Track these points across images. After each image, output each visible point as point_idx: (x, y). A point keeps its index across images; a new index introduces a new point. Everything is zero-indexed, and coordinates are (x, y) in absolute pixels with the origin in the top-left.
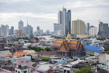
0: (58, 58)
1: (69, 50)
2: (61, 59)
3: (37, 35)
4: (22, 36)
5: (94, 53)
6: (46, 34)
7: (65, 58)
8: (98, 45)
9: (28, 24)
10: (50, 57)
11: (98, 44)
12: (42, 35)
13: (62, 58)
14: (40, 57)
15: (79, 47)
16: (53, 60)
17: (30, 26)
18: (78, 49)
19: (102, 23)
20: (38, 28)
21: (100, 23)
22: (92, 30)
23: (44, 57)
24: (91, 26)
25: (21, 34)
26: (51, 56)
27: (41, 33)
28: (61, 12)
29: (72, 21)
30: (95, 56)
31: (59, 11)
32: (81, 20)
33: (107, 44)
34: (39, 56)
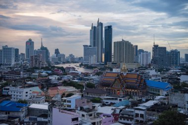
0: (113, 99)
3: (56, 63)
4: (39, 64)
5: (159, 92)
6: (70, 60)
7: (122, 99)
8: (161, 80)
9: (42, 45)
10: (101, 97)
11: (160, 78)
12: (64, 63)
13: (119, 99)
14: (86, 96)
15: (140, 83)
17: (46, 49)
18: (139, 86)
19: (157, 46)
20: (57, 51)
21: (154, 46)
22: (143, 57)
23: (91, 96)
24: (140, 50)
26: (102, 95)
27: (62, 59)
28: (95, 27)
29: (114, 43)
30: (162, 96)
33: (172, 78)
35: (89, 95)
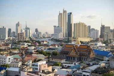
0: (70, 63)
1: (79, 55)
2: (72, 63)
3: (36, 38)
4: (23, 38)
5: (103, 58)
7: (76, 63)
10: (61, 62)
13: (74, 63)
16: (64, 65)
18: (88, 54)
19: (104, 26)
21: (102, 26)
22: (94, 33)
24: (92, 29)
25: (22, 37)
26: (62, 60)
27: (40, 35)
29: (74, 24)
30: (105, 61)
31: (60, 13)
32: (83, 23)
34: (49, 60)
35: (53, 61)
